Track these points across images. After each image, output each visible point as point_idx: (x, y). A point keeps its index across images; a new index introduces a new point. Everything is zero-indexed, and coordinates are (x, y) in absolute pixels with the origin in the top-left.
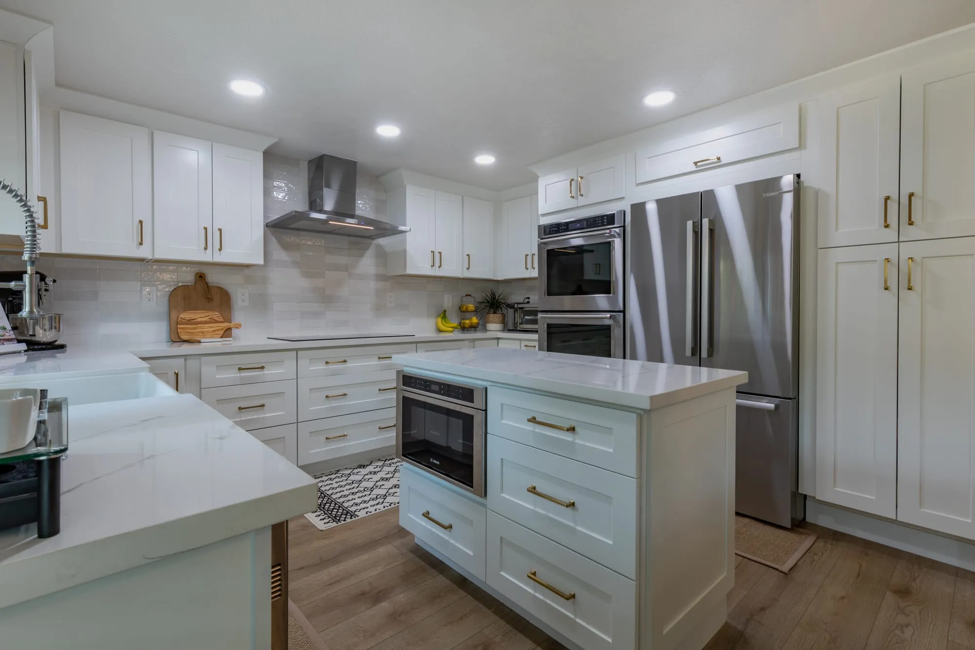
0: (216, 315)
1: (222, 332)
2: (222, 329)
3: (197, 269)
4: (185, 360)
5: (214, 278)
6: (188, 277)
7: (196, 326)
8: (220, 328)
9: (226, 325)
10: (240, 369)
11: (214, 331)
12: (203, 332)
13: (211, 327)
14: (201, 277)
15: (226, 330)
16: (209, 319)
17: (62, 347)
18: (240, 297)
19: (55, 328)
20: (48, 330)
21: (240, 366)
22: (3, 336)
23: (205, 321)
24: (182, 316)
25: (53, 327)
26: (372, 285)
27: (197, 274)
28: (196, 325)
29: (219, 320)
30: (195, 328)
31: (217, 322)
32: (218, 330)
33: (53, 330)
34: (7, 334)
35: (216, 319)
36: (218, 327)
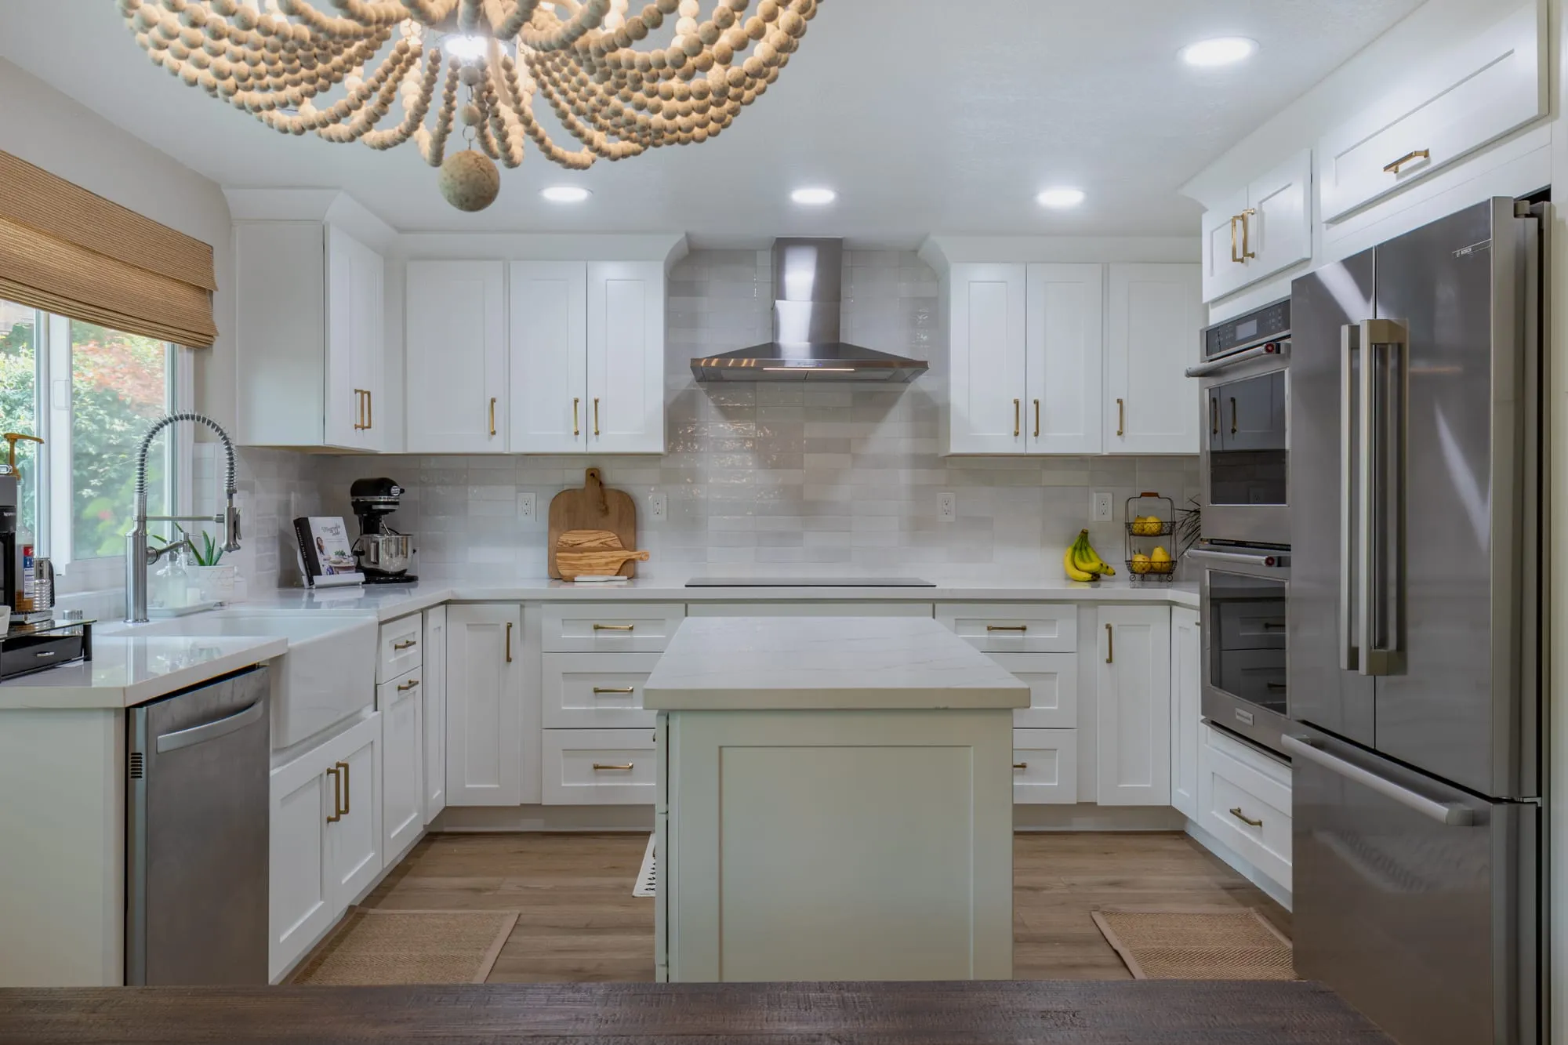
0: (610, 537)
1: (617, 566)
2: (618, 561)
3: (588, 464)
4: (522, 607)
5: (613, 477)
6: (577, 477)
7: (580, 555)
8: (614, 559)
9: (625, 554)
10: (597, 628)
11: (607, 564)
12: (590, 565)
13: (602, 557)
14: (594, 475)
15: (624, 563)
16: (601, 543)
17: (412, 579)
18: (652, 504)
19: (403, 553)
20: (394, 555)
21: (596, 623)
22: (339, 563)
23: (595, 547)
24: (563, 538)
25: (400, 552)
26: (904, 477)
27: (588, 470)
28: (582, 553)
29: (616, 546)
30: (580, 559)
31: (611, 549)
32: (613, 562)
33: (400, 555)
34: (345, 561)
35: (610, 543)
36: (612, 557)
